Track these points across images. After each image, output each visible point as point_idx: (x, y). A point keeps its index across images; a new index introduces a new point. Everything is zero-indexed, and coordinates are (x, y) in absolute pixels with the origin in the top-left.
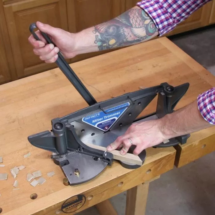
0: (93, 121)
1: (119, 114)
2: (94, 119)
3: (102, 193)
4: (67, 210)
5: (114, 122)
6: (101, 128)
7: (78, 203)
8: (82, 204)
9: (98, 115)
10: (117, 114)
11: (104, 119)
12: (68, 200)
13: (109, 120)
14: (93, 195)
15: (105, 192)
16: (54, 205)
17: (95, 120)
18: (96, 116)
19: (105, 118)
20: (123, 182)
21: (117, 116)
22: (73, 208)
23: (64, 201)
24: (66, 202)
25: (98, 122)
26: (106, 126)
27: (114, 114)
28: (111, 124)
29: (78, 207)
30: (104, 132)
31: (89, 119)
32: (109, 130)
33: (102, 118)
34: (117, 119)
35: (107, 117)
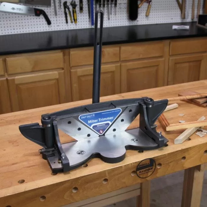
0: (89, 122)
1: (112, 119)
3: (169, 163)
4: (140, 174)
5: (108, 126)
6: (96, 131)
7: (149, 169)
8: (152, 171)
9: (93, 116)
11: (98, 122)
12: (142, 162)
13: (104, 124)
14: (162, 163)
15: (171, 164)
16: (131, 164)
17: (91, 121)
18: (91, 116)
19: (100, 121)
20: (186, 157)
21: (111, 120)
22: (145, 173)
23: (139, 161)
24: (141, 164)
25: (93, 123)
26: (100, 130)
27: (108, 118)
28: (106, 128)
29: (149, 174)
31: (85, 118)
32: (104, 135)
33: (97, 120)
34: (110, 123)
35: (102, 120)
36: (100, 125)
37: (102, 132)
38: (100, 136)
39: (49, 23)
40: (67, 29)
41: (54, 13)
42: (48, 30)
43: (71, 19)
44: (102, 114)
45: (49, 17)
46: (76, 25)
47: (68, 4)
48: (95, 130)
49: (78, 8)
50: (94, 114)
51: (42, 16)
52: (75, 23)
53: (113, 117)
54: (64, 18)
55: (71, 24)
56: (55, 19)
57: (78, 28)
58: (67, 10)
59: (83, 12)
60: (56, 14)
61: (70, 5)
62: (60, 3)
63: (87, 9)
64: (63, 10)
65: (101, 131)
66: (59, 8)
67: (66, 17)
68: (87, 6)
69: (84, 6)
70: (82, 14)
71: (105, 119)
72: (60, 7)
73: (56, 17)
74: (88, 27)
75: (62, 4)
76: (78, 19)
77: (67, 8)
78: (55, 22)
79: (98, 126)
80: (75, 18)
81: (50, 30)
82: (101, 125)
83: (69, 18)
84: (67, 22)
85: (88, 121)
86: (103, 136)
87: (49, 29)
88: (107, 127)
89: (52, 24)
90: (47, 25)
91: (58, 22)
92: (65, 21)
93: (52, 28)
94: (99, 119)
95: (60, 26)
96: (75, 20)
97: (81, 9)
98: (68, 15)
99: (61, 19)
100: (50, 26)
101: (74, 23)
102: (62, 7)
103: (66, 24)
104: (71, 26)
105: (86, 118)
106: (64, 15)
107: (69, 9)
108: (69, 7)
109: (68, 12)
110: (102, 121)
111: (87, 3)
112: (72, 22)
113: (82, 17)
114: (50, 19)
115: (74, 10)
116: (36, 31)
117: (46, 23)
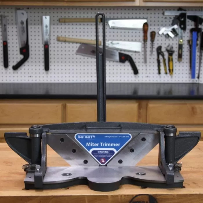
0: (88, 144)
2: (88, 141)
6: (96, 158)
9: (93, 137)
10: (117, 145)
13: (107, 151)
17: (90, 143)
18: (91, 137)
19: (101, 145)
25: (93, 147)
26: (102, 158)
27: (113, 144)
30: (99, 165)
31: (82, 139)
32: (106, 165)
33: (98, 144)
34: (116, 152)
35: (104, 145)
36: (102, 152)
37: (104, 161)
38: (100, 166)
39: (136, 72)
40: (159, 82)
41: (143, 60)
42: (133, 82)
43: (165, 69)
44: (105, 137)
45: (137, 65)
46: (172, 77)
47: (163, 49)
48: (95, 156)
49: (176, 55)
50: (95, 135)
51: (127, 63)
52: (170, 75)
53: (119, 144)
54: (156, 68)
55: (165, 75)
56: (144, 68)
57: (173, 82)
58: (161, 57)
59: (183, 61)
60: (145, 61)
61: (165, 51)
62: (151, 48)
63: (188, 57)
64: (155, 57)
65: (102, 160)
66: (150, 55)
67: (159, 66)
68: (188, 53)
69: (183, 53)
70: (181, 63)
71: (108, 144)
72: (152, 53)
73: (146, 66)
74: (188, 82)
75: (155, 50)
76: (174, 70)
77: (162, 55)
78: (144, 71)
79: (98, 152)
80: (171, 68)
81: (137, 81)
82: (104, 152)
83: (162, 68)
84: (159, 73)
85: (86, 144)
86: (105, 167)
87: (135, 81)
88: (111, 156)
89: (140, 74)
90: (133, 75)
91: (148, 71)
92: (157, 72)
93: (139, 79)
94: (101, 143)
95: (150, 77)
96: (171, 71)
97: (180, 56)
98: (162, 64)
99: (152, 68)
100: (137, 76)
101: (168, 75)
102: (155, 53)
103: (158, 75)
104: (165, 79)
105: (84, 138)
106: (156, 64)
107: (163, 56)
108: (163, 53)
109: (161, 60)
110: (105, 147)
111: (189, 50)
112: (166, 73)
113: (181, 68)
114: (138, 68)
115: (171, 57)
116: (119, 82)
117: (132, 71)
